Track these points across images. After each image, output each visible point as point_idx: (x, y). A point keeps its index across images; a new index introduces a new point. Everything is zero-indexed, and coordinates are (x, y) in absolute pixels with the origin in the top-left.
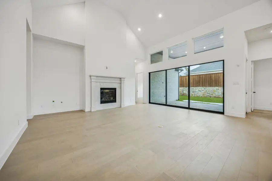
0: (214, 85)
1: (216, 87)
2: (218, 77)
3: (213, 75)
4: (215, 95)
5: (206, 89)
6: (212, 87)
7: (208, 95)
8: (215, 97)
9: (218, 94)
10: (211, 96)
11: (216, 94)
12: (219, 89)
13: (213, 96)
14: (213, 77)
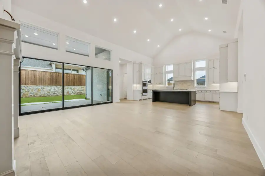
0: (38, 84)
1: (41, 86)
2: (43, 76)
3: (38, 73)
4: (40, 95)
5: (28, 88)
6: (35, 86)
7: (31, 94)
8: (41, 96)
9: (44, 93)
10: (35, 95)
11: (42, 93)
12: (44, 87)
13: (37, 95)
14: (38, 75)
